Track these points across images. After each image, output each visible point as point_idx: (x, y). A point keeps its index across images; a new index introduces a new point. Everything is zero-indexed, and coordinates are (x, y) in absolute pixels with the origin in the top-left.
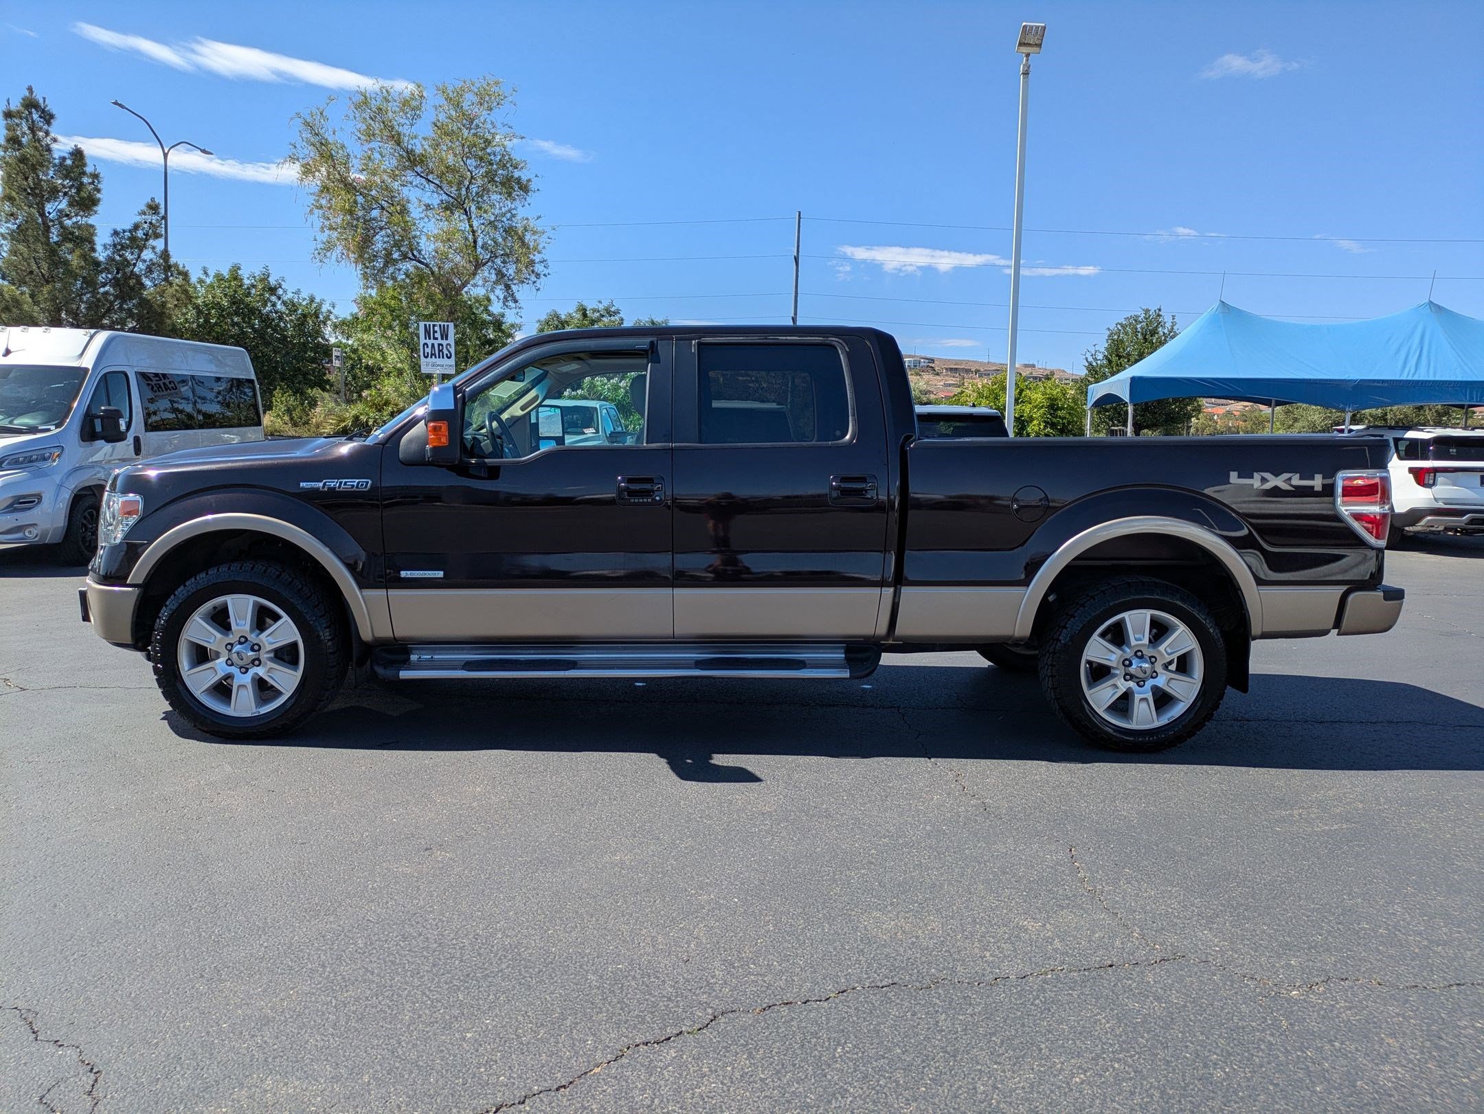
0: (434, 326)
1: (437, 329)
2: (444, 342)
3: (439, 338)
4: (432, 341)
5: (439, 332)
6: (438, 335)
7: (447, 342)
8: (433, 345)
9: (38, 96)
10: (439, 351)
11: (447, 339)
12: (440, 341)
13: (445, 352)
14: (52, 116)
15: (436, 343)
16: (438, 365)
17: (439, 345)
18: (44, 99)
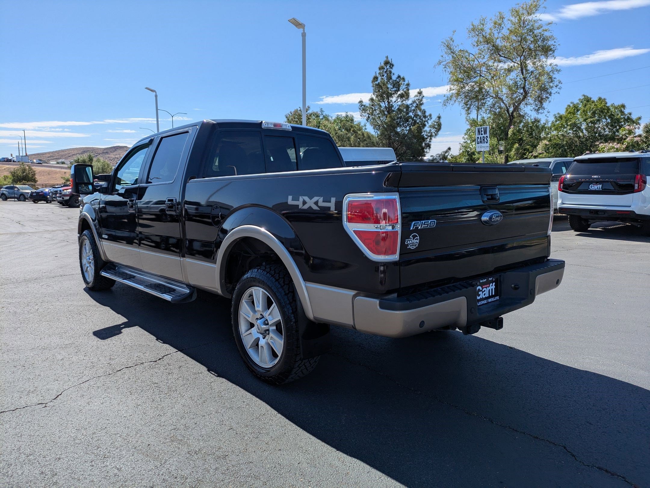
0: (481, 128)
1: (482, 129)
2: (485, 136)
3: (483, 134)
4: (481, 136)
5: (483, 131)
6: (483, 133)
7: (486, 135)
8: (481, 137)
9: (390, 59)
10: (483, 140)
11: (486, 134)
12: (483, 135)
13: (485, 140)
14: (393, 65)
15: (482, 136)
16: (483, 147)
17: (483, 137)
18: (391, 59)
